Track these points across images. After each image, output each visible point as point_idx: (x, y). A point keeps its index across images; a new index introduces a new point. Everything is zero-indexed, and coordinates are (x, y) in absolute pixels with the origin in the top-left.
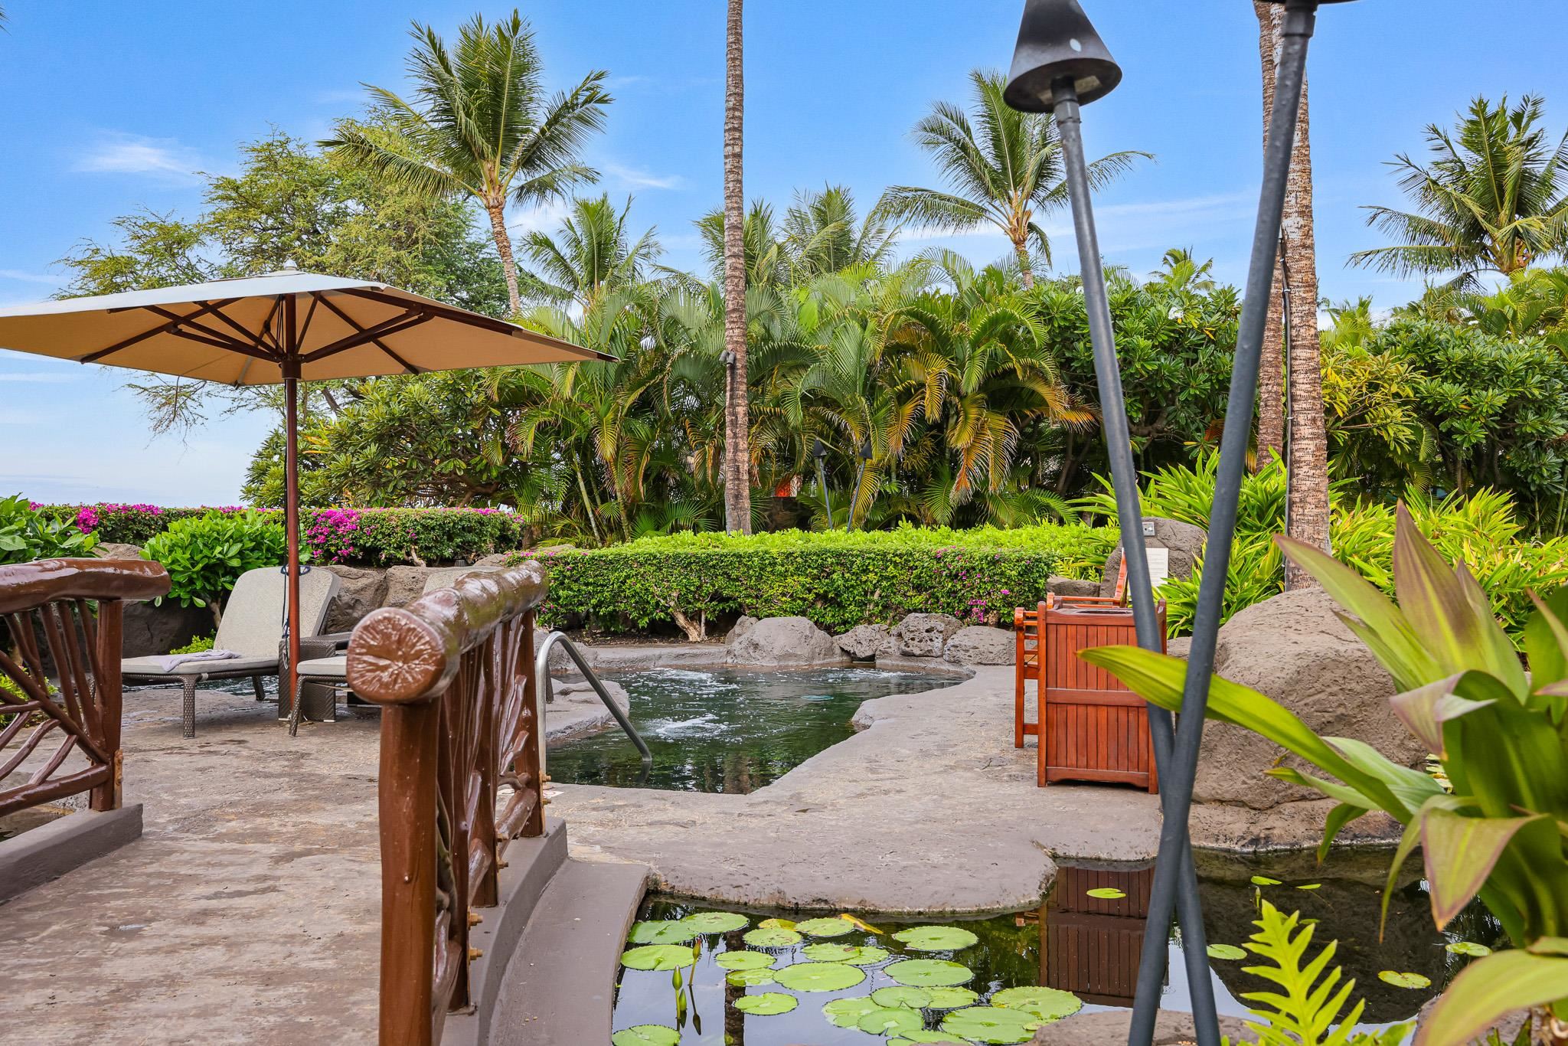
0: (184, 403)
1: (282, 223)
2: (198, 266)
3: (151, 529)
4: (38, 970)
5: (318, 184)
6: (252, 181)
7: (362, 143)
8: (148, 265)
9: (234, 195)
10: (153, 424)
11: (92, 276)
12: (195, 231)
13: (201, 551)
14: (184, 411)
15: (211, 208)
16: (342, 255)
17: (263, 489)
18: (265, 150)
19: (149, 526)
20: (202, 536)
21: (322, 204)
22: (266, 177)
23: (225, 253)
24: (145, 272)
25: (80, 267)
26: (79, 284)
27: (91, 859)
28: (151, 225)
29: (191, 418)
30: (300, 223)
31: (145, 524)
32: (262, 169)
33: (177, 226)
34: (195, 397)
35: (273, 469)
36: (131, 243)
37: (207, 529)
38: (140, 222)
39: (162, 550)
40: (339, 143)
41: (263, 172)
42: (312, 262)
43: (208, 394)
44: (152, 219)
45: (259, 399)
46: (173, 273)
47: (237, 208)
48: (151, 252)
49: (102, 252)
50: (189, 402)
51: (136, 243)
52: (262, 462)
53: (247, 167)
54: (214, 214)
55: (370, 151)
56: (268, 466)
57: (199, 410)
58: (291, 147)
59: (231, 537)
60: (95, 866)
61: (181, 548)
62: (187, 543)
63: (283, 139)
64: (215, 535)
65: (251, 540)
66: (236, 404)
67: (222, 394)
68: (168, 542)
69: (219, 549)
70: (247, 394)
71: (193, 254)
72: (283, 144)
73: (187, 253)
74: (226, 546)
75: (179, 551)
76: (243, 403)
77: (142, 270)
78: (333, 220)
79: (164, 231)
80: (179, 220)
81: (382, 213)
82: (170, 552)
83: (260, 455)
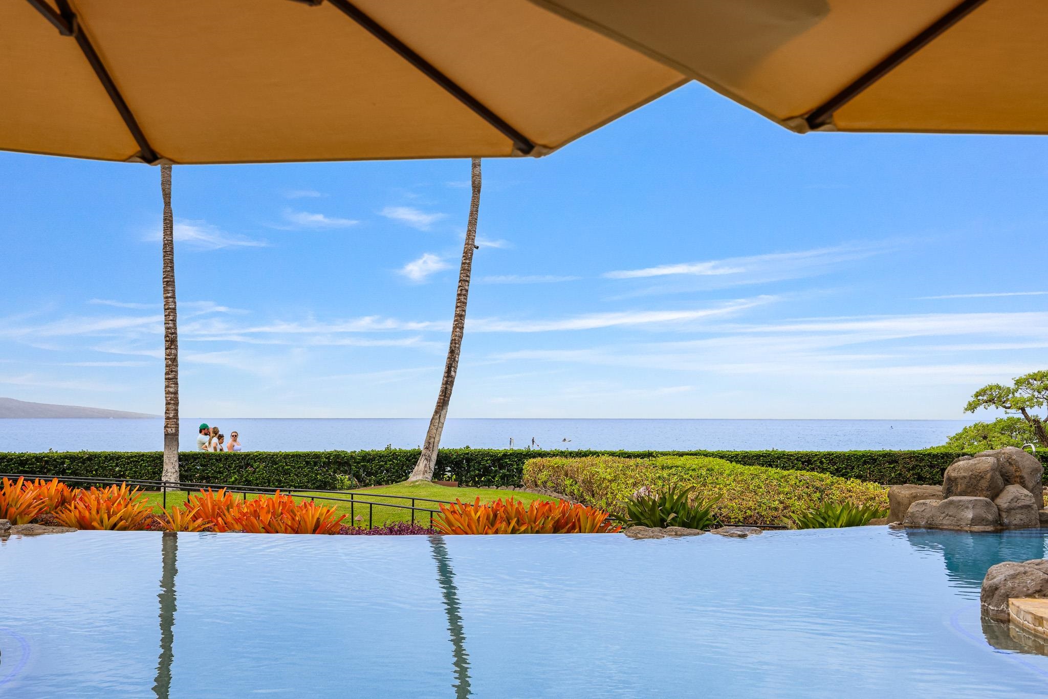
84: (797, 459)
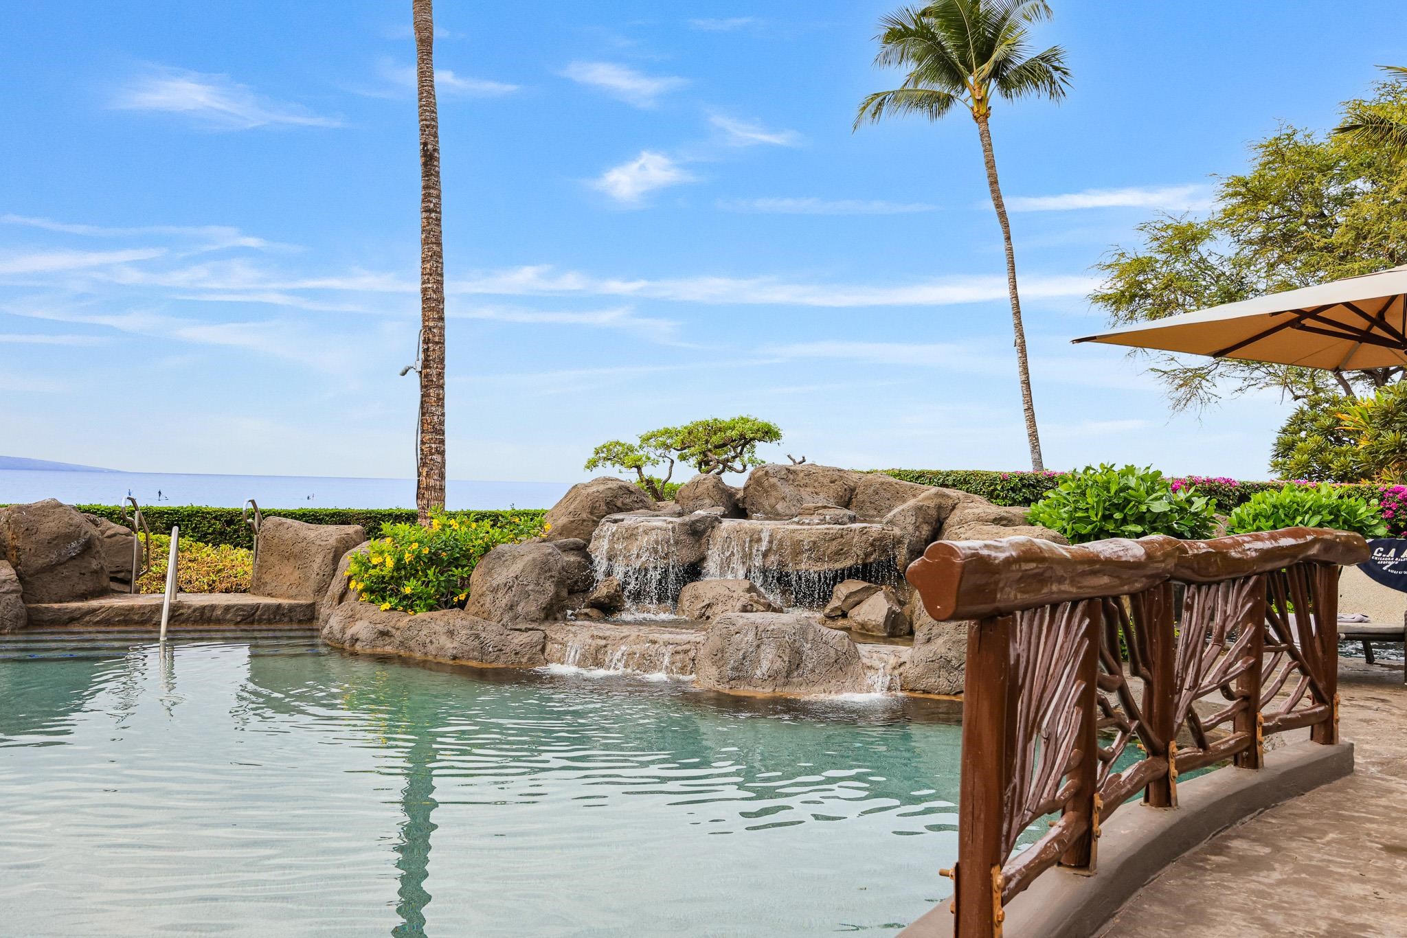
0: (1200, 383)
1: (1290, 210)
2: (1209, 259)
3: (1229, 499)
4: (1348, 868)
5: (1325, 169)
6: (1260, 176)
7: (1382, 123)
8: (1166, 262)
9: (1243, 190)
10: (1171, 403)
11: (1119, 277)
12: (1205, 227)
13: (1283, 521)
14: (1200, 391)
15: (1222, 205)
16: (1352, 234)
17: (1291, 463)
18: (1273, 145)
19: (1228, 496)
20: (1284, 507)
21: (1327, 189)
22: (1275, 170)
23: (1233, 244)
24: (1164, 269)
25: (1111, 269)
26: (1109, 285)
27: (1322, 783)
28: (1168, 227)
29: (1206, 397)
30: (1309, 209)
31: (1224, 495)
32: (1269, 162)
33: (1191, 225)
34: (1208, 378)
35: (1300, 444)
36: (1151, 245)
37: (1288, 500)
38: (1159, 226)
39: (1246, 518)
40: (1357, 127)
41: (1271, 165)
42: (1321, 244)
43: (1221, 374)
44: (1169, 222)
45: (1268, 378)
46: (1188, 268)
47: (1245, 202)
48: (1168, 251)
49: (1127, 255)
50: (1204, 382)
51: (1156, 244)
52: (1289, 438)
53: (1256, 162)
54: (1225, 210)
55: (1390, 129)
56: (1294, 442)
57: (1213, 390)
58: (1298, 138)
59: (1310, 508)
60: (1329, 790)
61: (1265, 517)
62: (1269, 513)
63: (1290, 131)
64: (1295, 505)
65: (1330, 513)
66: (1246, 383)
67: (1232, 375)
68: (1252, 511)
69: (1299, 519)
70: (1257, 374)
71: (1204, 248)
72: (1289, 137)
73: (1199, 248)
74: (1307, 517)
75: (1263, 520)
76: (1253, 382)
77: (1161, 267)
78: (1339, 201)
79: (1180, 231)
80: (1192, 220)
81: (1396, 189)
82: (1254, 521)
83: (1284, 431)
84: (215, 518)
